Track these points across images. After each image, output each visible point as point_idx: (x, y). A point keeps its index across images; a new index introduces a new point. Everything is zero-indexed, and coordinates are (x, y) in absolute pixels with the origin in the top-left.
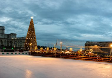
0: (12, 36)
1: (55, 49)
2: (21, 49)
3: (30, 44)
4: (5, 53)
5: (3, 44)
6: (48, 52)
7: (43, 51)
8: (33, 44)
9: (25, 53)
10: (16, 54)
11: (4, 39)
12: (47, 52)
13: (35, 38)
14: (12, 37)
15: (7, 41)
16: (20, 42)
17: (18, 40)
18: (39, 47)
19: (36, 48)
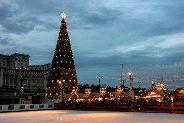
0: (17, 62)
1: (120, 90)
2: (38, 94)
3: (60, 82)
6: (103, 99)
7: (91, 97)
8: (68, 81)
9: (46, 105)
12: (101, 99)
14: (17, 65)
15: (2, 74)
16: (38, 76)
17: (33, 71)
18: (83, 88)
19: (75, 92)
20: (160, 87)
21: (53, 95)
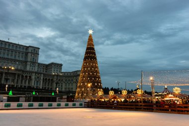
0: (53, 69)
1: (139, 92)
2: (71, 94)
3: (89, 85)
4: (36, 104)
5: (33, 84)
6: (125, 100)
7: (115, 98)
9: (78, 104)
10: (59, 107)
11: (36, 73)
13: (97, 72)
14: (53, 71)
15: (42, 78)
17: (65, 76)
18: (106, 91)
19: (100, 93)
20: (177, 90)
21: (82, 95)
